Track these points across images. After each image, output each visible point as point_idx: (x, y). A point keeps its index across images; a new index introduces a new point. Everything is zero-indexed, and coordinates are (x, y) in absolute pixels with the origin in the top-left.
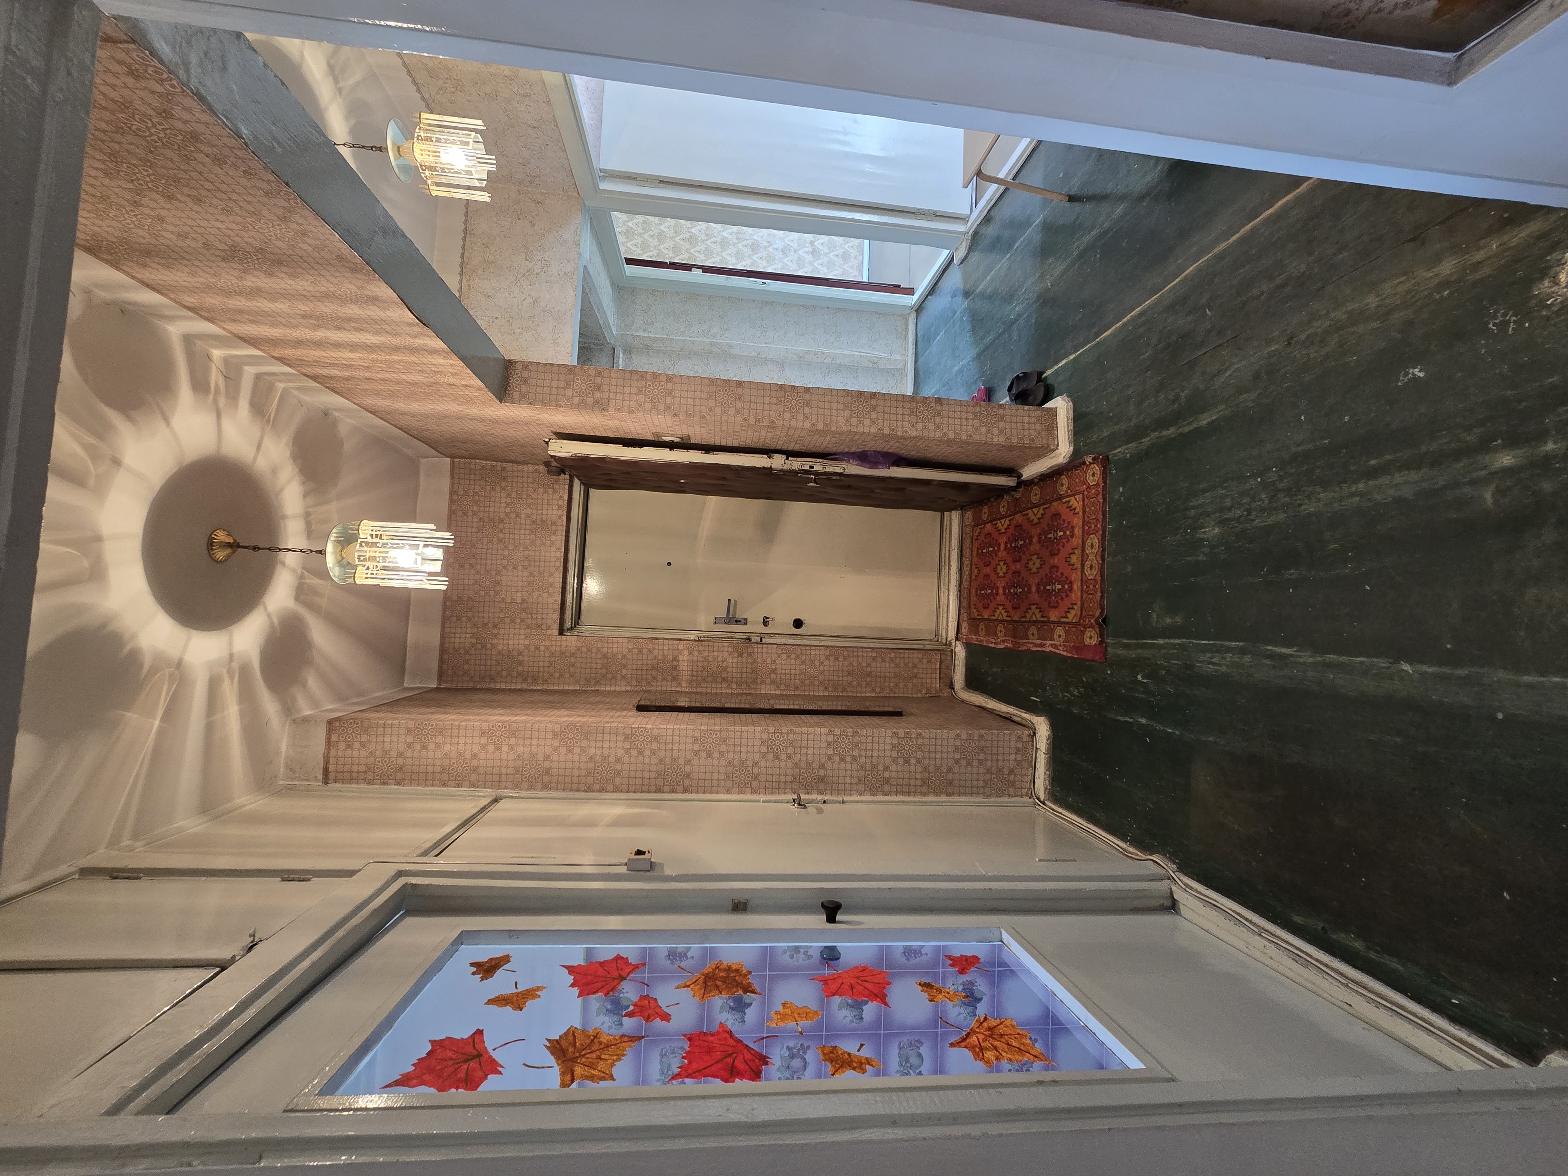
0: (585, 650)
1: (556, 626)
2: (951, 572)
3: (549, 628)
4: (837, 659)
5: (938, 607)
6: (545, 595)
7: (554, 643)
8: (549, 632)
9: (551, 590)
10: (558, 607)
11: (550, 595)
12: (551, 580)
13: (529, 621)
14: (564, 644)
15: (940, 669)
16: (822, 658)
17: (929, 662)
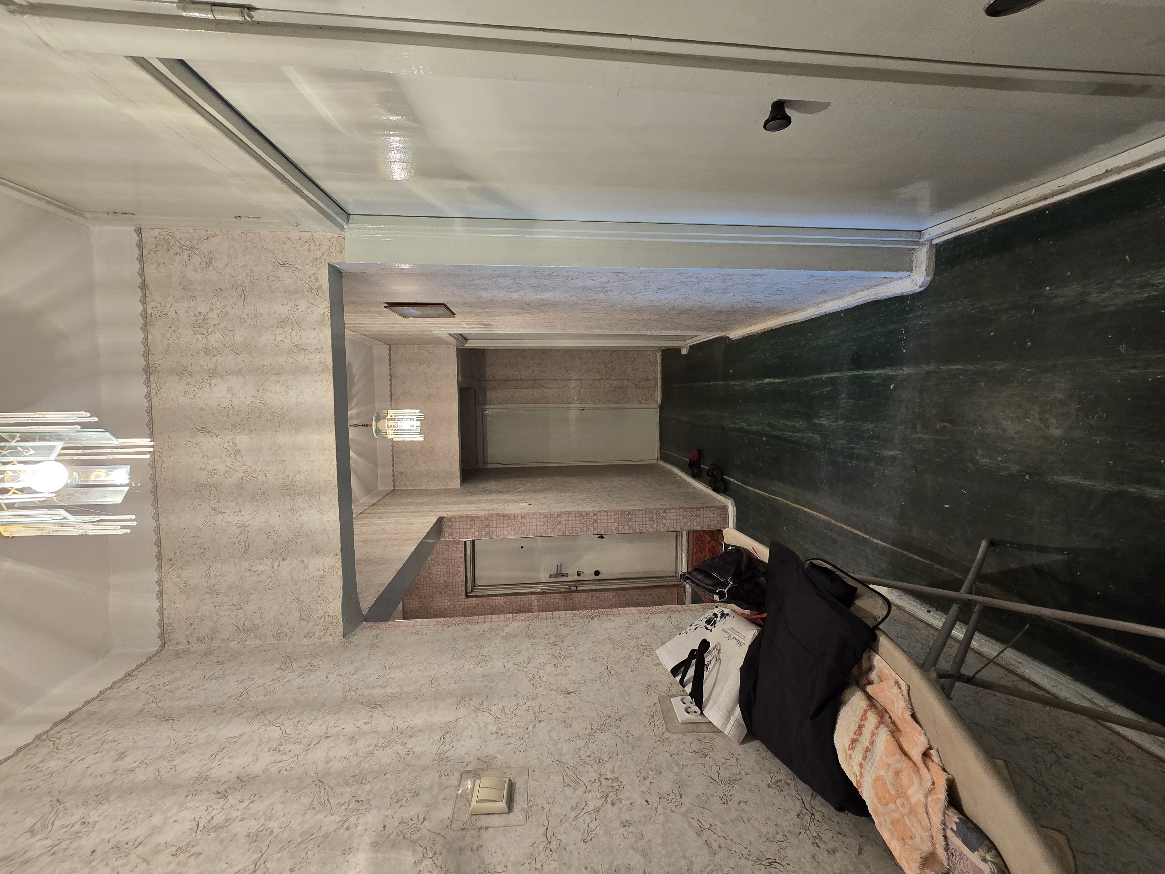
0: (480, 605)
1: (464, 594)
2: (683, 540)
3: (460, 595)
4: (619, 597)
5: (677, 558)
6: (457, 578)
7: (463, 603)
8: (460, 597)
9: (459, 574)
10: (464, 583)
11: (459, 577)
12: (459, 569)
13: (449, 593)
14: (469, 602)
15: (678, 598)
16: (611, 597)
17: (671, 594)
